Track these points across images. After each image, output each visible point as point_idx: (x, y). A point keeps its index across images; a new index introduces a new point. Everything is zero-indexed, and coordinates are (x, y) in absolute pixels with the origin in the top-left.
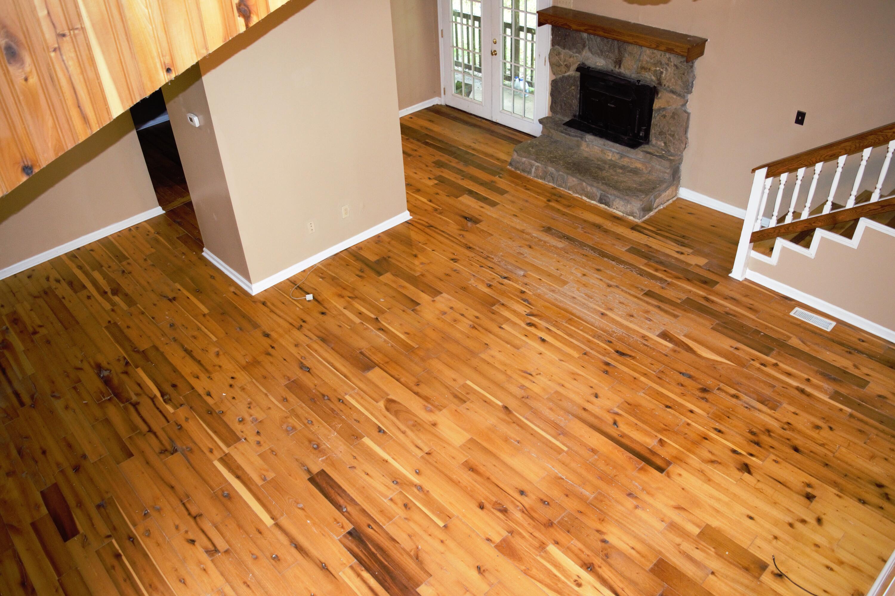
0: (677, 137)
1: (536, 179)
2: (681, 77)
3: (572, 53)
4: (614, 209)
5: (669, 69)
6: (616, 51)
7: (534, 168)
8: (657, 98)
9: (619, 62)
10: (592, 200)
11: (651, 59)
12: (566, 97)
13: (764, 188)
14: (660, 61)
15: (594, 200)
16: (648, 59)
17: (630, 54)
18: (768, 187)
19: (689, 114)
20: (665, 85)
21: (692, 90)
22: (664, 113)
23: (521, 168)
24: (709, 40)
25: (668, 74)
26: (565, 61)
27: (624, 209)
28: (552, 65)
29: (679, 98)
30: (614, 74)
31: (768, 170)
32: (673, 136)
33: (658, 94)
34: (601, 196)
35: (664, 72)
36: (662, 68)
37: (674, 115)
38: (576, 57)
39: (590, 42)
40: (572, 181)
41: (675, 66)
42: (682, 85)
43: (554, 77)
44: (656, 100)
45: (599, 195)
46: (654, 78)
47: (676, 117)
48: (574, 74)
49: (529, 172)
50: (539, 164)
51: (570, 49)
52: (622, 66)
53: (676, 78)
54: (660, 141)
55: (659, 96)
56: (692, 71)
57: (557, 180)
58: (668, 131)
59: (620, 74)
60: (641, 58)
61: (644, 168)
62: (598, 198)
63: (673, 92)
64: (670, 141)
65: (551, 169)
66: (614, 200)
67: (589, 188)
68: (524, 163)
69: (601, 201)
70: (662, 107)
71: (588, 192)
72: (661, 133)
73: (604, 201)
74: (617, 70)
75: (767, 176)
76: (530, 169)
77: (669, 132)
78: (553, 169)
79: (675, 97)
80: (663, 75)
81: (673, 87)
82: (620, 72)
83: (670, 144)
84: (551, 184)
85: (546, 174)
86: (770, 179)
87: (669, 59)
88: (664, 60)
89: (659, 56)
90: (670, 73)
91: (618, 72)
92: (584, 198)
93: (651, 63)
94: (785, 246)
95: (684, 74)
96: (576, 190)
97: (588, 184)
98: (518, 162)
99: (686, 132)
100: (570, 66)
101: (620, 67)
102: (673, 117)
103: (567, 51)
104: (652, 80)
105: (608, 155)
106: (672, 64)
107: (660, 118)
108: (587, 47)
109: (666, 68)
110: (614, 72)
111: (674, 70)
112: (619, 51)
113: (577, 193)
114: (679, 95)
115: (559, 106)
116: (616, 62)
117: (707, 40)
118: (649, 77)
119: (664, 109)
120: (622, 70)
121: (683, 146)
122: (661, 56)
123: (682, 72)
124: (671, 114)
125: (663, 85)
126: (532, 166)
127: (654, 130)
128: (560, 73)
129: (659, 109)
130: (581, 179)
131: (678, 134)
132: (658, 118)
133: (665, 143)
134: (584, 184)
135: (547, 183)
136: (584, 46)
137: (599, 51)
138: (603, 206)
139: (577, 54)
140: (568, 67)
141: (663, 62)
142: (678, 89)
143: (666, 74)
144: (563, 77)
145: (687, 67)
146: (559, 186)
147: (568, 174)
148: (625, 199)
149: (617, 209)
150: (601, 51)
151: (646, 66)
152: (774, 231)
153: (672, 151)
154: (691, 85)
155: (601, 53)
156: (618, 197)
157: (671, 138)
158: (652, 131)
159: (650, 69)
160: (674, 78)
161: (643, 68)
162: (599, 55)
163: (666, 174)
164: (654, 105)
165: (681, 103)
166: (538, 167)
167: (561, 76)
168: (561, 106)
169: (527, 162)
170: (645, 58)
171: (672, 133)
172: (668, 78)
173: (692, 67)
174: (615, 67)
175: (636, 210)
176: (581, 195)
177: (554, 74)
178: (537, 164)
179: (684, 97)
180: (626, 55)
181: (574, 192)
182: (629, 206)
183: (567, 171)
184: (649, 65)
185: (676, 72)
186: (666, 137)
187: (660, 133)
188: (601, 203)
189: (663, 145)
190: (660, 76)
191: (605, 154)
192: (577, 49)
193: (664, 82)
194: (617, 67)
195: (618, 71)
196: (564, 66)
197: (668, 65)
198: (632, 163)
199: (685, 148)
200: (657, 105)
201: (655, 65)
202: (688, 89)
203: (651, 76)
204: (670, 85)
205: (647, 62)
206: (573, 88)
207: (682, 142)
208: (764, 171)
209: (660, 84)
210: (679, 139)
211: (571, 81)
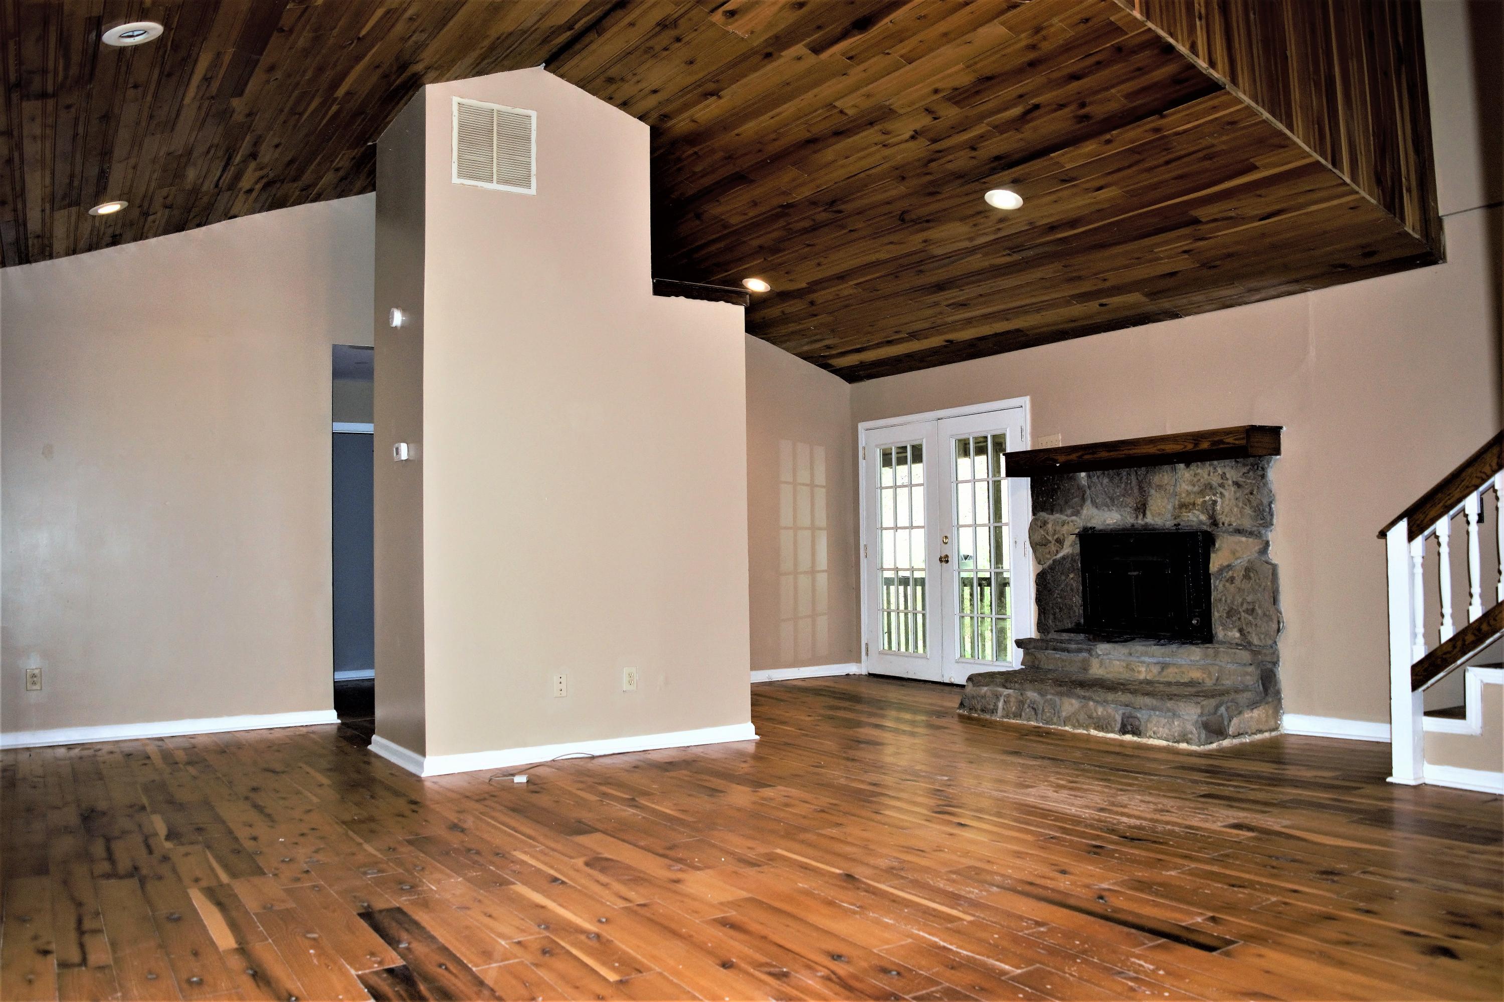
0: (1260, 612)
1: (1005, 720)
2: (1249, 501)
3: (1065, 518)
4: (1150, 737)
5: (1226, 493)
6: (1136, 491)
7: (1002, 701)
8: (1214, 552)
9: (1142, 508)
10: (1108, 732)
11: (1194, 485)
12: (1061, 598)
13: (1413, 566)
14: (1209, 484)
15: (1113, 732)
16: (1190, 488)
17: (1160, 487)
18: (1419, 561)
19: (1274, 568)
20: (1223, 524)
21: (1271, 520)
22: (1230, 573)
23: (979, 707)
24: (1284, 428)
25: (1227, 502)
26: (1055, 532)
27: (1167, 731)
28: (1034, 545)
29: (1251, 540)
30: (1137, 529)
31: (1409, 524)
32: (1251, 611)
33: (1214, 545)
34: (1122, 720)
35: (1219, 500)
36: (1215, 495)
37: (1249, 571)
38: (1072, 521)
39: (1093, 489)
40: (1070, 705)
41: (1237, 484)
42: (1253, 514)
43: (1040, 568)
44: (1213, 556)
45: (1119, 718)
46: (1203, 518)
47: (1252, 575)
48: (1071, 552)
49: (994, 711)
50: (1011, 691)
51: (1061, 511)
52: (1148, 512)
53: (1241, 505)
54: (1231, 630)
55: (1217, 546)
56: (1265, 484)
57: (1043, 710)
58: (1242, 604)
59: (1146, 527)
60: (1178, 489)
61: (1205, 676)
62: (1119, 726)
63: (1239, 531)
64: (1249, 623)
65: (1032, 695)
66: (1148, 720)
67: (1100, 710)
68: (984, 697)
69: (1123, 731)
70: (1225, 564)
71: (1099, 718)
72: (1230, 613)
73: (1129, 728)
74: (1140, 522)
75: (1411, 537)
76: (996, 705)
77: (1245, 606)
78: (1035, 694)
79: (1244, 539)
80: (1218, 508)
81: (1239, 522)
82: (1146, 523)
83: (1249, 630)
84: (1033, 723)
85: (1023, 705)
86: (1419, 541)
87: (1223, 476)
88: (1215, 480)
89: (1206, 476)
90: (1230, 500)
91: (1143, 526)
92: (1093, 732)
93: (1195, 493)
94: (1486, 681)
95: (1251, 494)
96: (1078, 721)
97: (1097, 702)
98: (973, 697)
99: (1275, 601)
100: (1064, 540)
101: (1144, 515)
102: (1247, 576)
103: (1058, 515)
104: (1201, 522)
105: (1139, 672)
106: (1230, 482)
107: (1224, 586)
108: (1088, 502)
109: (1221, 493)
110: (1136, 526)
111: (1235, 492)
112: (1141, 488)
113: (1081, 726)
114: (1252, 534)
115: (1051, 617)
116: (1137, 509)
117: (1281, 428)
118: (1195, 519)
119: (1229, 567)
120: (1149, 519)
121: (1275, 626)
122: (1209, 475)
123: (1247, 491)
124: (1243, 572)
125: (1221, 525)
126: (997, 697)
127: (1218, 612)
128: (1048, 556)
129: (1221, 570)
130: (1084, 697)
131: (1260, 607)
132: (1221, 586)
133: (1241, 631)
134: (1091, 703)
135: (1025, 722)
136: (1083, 500)
137: (1108, 500)
138: (1128, 737)
139: (1074, 518)
140: (1060, 542)
141: (1215, 484)
142: (1247, 524)
143: (1222, 503)
144: (1054, 561)
145: (1254, 478)
146: (1047, 723)
147: (1061, 694)
148: (1169, 710)
149: (1156, 735)
150: (1112, 499)
151: (1187, 500)
152: (1454, 647)
153: (1256, 641)
154: (1267, 510)
155: (1112, 502)
156: (1154, 709)
157: (1250, 618)
158: (1216, 615)
159: (1194, 504)
160: (1237, 506)
161: (1183, 506)
162: (1108, 506)
163: (1248, 678)
164: (1211, 565)
165: (1257, 548)
166: (1009, 696)
167: (1051, 561)
168: (1054, 614)
169: (989, 694)
170: (1185, 487)
171: (1250, 607)
172: (1227, 510)
173: (1263, 476)
174: (1137, 517)
175: (1190, 727)
176: (1087, 728)
177: (1039, 563)
178: (1007, 692)
179: (1259, 535)
180: (1153, 492)
181: (1074, 727)
182: (1176, 723)
183: (1059, 689)
184: (1192, 496)
185: (1238, 495)
186: (1239, 619)
187: (1228, 613)
188: (1124, 733)
189: (1238, 635)
190: (1214, 510)
191: (1133, 670)
192: (1073, 508)
193: (1222, 518)
194: (1141, 517)
195: (1143, 523)
196: (1053, 542)
197: (1222, 485)
198: (1183, 673)
199: (1279, 630)
200: (1216, 562)
201: (1202, 493)
202: (1263, 518)
203: (1198, 517)
204: (1233, 519)
205: (1189, 493)
206: (1071, 576)
207: (1271, 620)
208: (1402, 527)
209: (1215, 523)
210: (1265, 614)
211: (1068, 565)
